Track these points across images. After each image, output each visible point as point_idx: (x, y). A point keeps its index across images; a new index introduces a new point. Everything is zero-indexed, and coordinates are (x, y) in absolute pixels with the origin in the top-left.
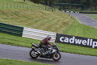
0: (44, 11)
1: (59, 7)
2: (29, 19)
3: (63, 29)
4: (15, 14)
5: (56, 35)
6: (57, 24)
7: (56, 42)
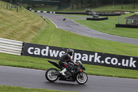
0: (5, 11)
1: (27, 5)
3: (33, 36)
5: (21, 45)
6: (23, 29)
7: (22, 54)
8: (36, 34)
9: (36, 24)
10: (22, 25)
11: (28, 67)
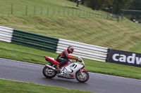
0: (104, 21)
2: (79, 30)
4: (58, 23)
5: (106, 51)
8: (135, 44)
9: (136, 35)
10: (120, 35)
11: (109, 74)
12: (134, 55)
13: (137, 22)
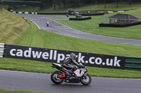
1: (7, 6)
3: (15, 38)
5: (3, 46)
6: (5, 31)
7: (4, 56)
8: (18, 35)
9: (18, 26)
10: (3, 26)
12: (30, 49)
13: (14, 12)
